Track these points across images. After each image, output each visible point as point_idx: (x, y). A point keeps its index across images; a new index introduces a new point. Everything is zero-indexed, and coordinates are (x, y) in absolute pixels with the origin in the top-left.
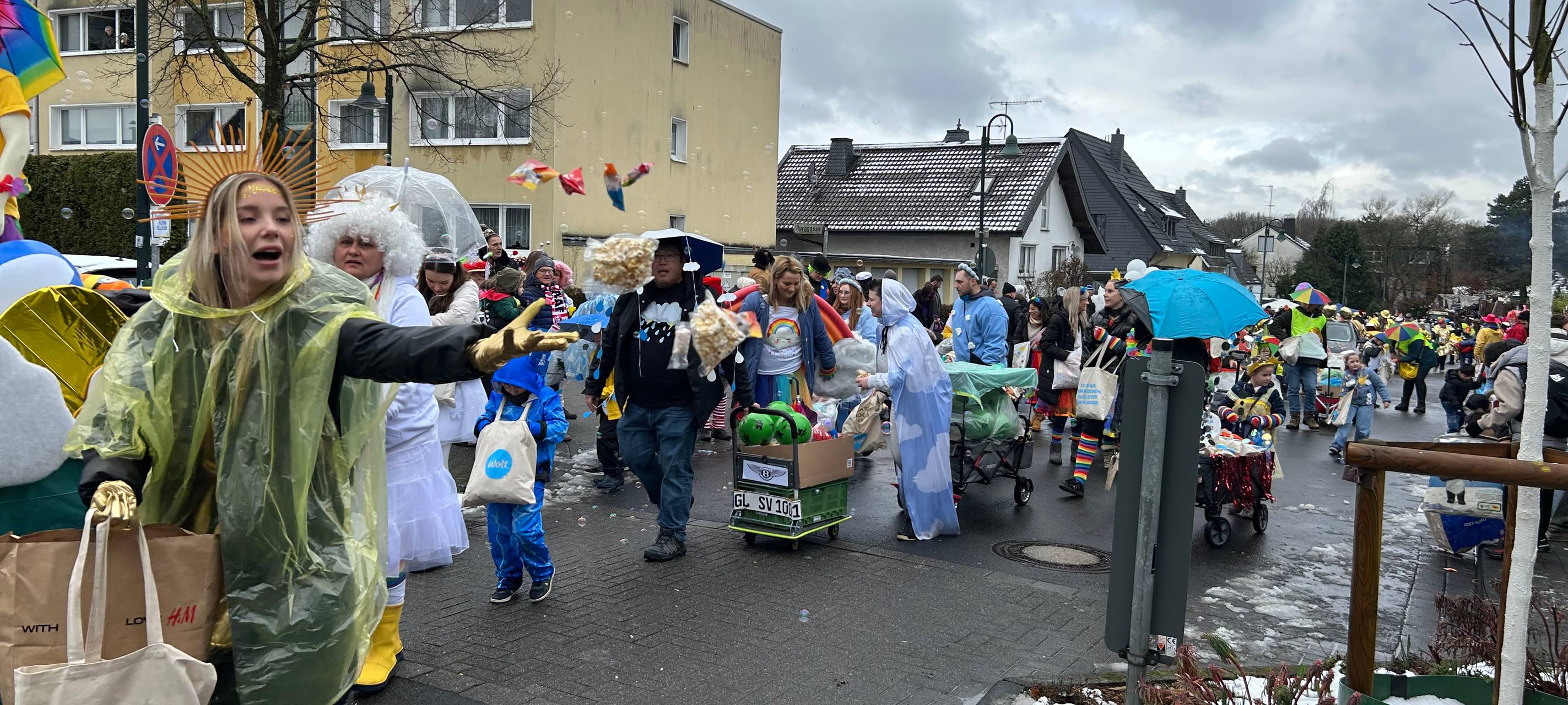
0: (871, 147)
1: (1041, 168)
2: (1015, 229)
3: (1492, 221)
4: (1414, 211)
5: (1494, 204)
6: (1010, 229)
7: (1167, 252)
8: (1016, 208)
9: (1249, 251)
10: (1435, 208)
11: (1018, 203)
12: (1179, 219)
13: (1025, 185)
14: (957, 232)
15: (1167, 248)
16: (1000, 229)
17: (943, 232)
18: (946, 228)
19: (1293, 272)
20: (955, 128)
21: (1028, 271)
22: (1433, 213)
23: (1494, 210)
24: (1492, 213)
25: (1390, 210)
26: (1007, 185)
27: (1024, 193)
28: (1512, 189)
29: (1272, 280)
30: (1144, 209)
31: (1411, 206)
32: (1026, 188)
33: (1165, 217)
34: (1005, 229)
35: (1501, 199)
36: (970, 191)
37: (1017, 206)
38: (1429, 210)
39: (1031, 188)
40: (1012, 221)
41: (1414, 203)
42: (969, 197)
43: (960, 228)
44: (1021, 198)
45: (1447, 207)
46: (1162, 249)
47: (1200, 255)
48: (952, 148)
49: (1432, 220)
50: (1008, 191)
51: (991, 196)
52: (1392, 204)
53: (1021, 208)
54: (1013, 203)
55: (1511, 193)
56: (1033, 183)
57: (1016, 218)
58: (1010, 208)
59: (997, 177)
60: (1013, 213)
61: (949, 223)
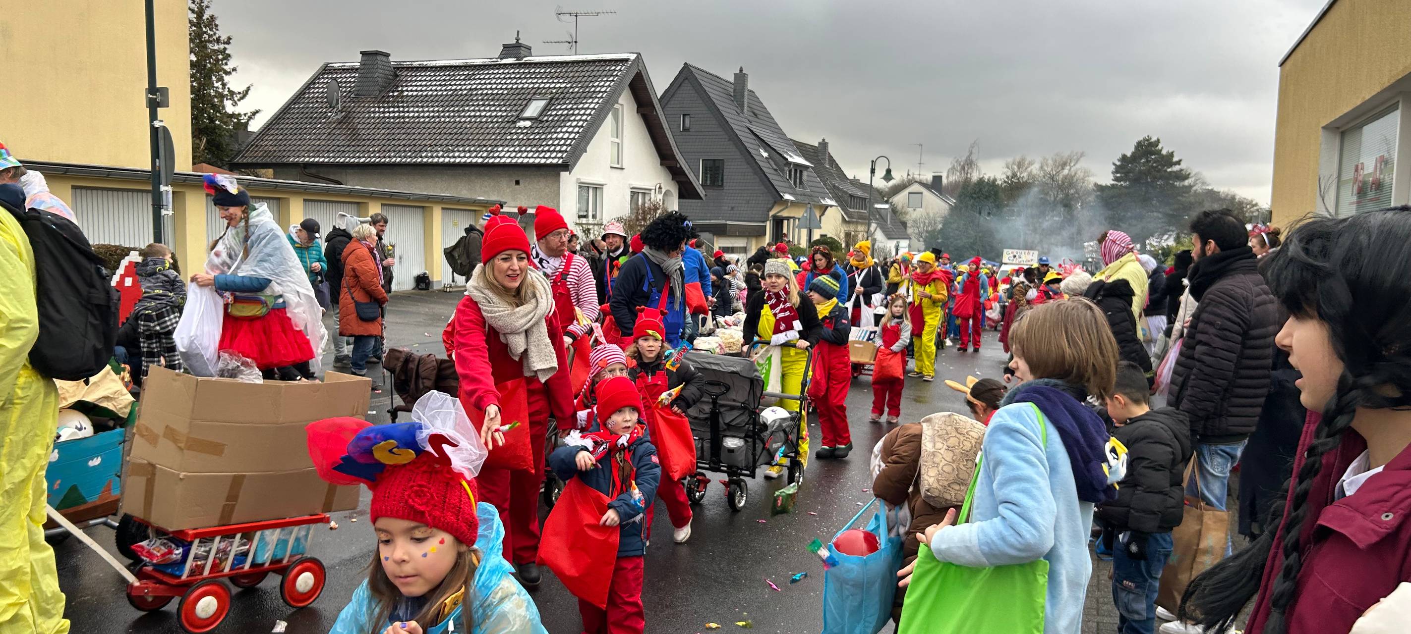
0: (415, 64)
1: (603, 89)
2: (560, 162)
3: (1116, 179)
4: (1050, 169)
5: (1118, 163)
6: (555, 161)
7: (787, 201)
8: (566, 136)
9: (899, 207)
10: (1068, 167)
11: (570, 130)
12: (807, 167)
13: (582, 108)
14: (493, 165)
15: (787, 197)
16: (543, 161)
17: (476, 165)
18: (480, 160)
19: (940, 226)
20: (514, 42)
21: (594, 217)
22: (1066, 172)
23: (1118, 169)
24: (1116, 172)
25: (1029, 169)
26: (560, 110)
27: (578, 118)
28: (1133, 150)
29: (920, 234)
30: (765, 155)
31: (1047, 165)
32: (582, 112)
33: (788, 164)
34: (549, 161)
35: (1124, 158)
36: (518, 116)
37: (567, 133)
38: (1063, 169)
39: (588, 112)
40: (560, 151)
41: (1050, 162)
42: (514, 122)
43: (497, 161)
44: (574, 124)
45: (1078, 166)
46: (782, 197)
47: (831, 206)
48: (505, 66)
49: (1065, 177)
50: (562, 115)
51: (541, 122)
52: (1030, 164)
53: (572, 136)
54: (564, 130)
55: (1133, 153)
56: (592, 106)
57: (564, 148)
58: (560, 136)
59: (551, 99)
60: (562, 142)
61: (485, 154)
